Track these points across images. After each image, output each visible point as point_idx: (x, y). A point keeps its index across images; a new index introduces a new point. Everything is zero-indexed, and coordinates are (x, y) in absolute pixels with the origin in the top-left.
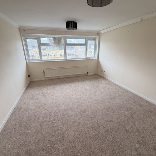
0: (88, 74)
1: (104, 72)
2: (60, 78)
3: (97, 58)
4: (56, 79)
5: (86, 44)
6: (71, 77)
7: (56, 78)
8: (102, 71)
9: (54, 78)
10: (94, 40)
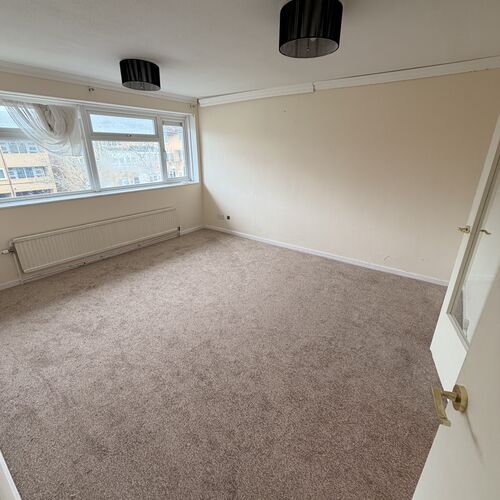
0: (182, 232)
1: (228, 218)
2: (90, 264)
3: (197, 180)
4: (73, 270)
5: (158, 137)
6: (130, 253)
7: (75, 265)
8: (220, 216)
9: (67, 267)
10: (181, 124)
